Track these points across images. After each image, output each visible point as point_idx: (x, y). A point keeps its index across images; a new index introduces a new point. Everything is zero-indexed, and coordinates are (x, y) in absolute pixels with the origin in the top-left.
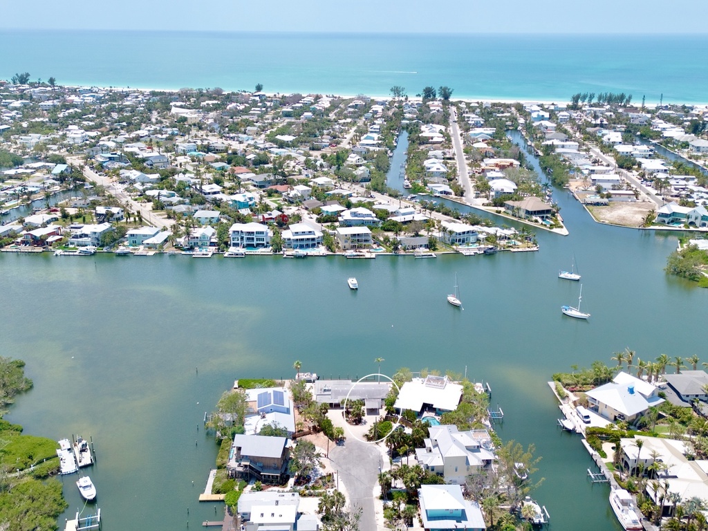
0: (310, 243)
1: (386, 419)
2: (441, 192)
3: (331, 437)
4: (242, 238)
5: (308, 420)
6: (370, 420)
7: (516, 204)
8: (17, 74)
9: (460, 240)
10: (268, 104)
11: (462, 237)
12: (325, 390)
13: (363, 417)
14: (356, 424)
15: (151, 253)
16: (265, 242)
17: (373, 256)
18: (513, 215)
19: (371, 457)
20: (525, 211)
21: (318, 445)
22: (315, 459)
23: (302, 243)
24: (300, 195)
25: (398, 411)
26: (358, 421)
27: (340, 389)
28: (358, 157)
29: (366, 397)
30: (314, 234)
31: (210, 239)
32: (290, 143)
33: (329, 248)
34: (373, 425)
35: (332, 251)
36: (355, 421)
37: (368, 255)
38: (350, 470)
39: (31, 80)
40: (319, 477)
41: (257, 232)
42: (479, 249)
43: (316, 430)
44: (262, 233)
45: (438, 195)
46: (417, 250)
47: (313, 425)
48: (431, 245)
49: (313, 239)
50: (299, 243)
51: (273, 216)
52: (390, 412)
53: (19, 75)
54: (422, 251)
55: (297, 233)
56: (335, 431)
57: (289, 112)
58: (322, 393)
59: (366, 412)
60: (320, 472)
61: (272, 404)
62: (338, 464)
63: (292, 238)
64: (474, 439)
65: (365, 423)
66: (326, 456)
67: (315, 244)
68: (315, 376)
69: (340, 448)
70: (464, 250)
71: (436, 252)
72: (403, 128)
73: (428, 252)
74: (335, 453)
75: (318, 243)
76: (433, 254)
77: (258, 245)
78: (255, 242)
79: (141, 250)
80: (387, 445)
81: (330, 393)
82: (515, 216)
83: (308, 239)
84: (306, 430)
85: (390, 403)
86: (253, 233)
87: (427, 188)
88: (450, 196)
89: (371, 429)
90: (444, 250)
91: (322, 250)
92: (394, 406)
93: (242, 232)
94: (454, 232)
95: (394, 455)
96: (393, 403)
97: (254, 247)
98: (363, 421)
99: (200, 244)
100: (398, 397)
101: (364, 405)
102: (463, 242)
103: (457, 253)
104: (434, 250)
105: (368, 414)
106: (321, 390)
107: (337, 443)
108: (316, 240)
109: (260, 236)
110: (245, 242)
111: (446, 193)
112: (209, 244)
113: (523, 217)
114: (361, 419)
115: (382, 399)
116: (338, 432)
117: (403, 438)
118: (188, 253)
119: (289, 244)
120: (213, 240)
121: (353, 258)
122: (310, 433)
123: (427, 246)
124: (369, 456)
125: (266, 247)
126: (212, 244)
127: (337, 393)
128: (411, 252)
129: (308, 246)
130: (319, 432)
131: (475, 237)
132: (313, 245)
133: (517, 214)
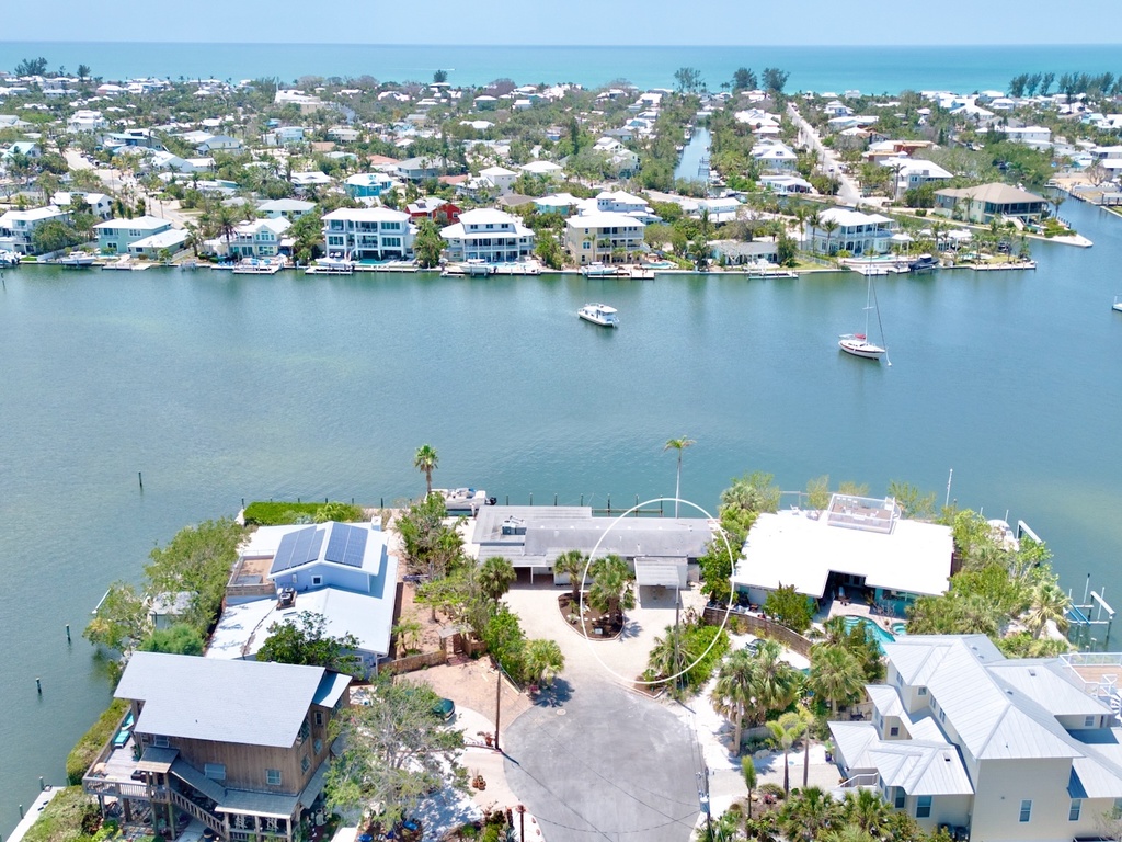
0: (505, 250)
1: (708, 619)
2: (790, 188)
3: (515, 673)
4: (351, 241)
5: (444, 619)
6: (652, 624)
7: (962, 193)
8: (25, 61)
9: (850, 247)
10: (453, 94)
11: (855, 238)
12: (506, 531)
13: (627, 613)
14: (606, 635)
15: (143, 266)
16: (401, 248)
17: (650, 274)
18: (955, 218)
19: (660, 749)
20: (983, 206)
21: (465, 703)
22: (439, 757)
23: (485, 250)
24: (491, 185)
25: (744, 597)
26: (612, 625)
27: (555, 527)
28: (616, 143)
29: (638, 551)
30: (515, 231)
31: (280, 240)
32: (484, 133)
33: (548, 261)
34: (663, 635)
35: (554, 267)
36: (601, 624)
37: (637, 274)
38: (577, 797)
39: (48, 69)
40: (456, 824)
41: (383, 224)
42: (897, 264)
43: (466, 651)
44: (396, 226)
45: (782, 193)
46: (751, 265)
47: (454, 632)
48: (785, 255)
49: (512, 243)
50: (478, 250)
51: (429, 210)
52: (717, 599)
53: (29, 62)
54: (765, 266)
55: (474, 227)
56: (528, 654)
57: (488, 102)
58: (498, 539)
59: (636, 594)
60: (462, 806)
61: (321, 559)
62: (536, 776)
63: (463, 236)
64: (1086, 691)
65: (635, 631)
66: (492, 743)
67: (515, 254)
68: (481, 495)
69: (545, 713)
70: (861, 265)
71: (797, 270)
72: (700, 123)
73: (776, 269)
74: (524, 732)
75: (524, 253)
76: (790, 272)
77: (387, 255)
78: (380, 248)
79: (124, 261)
80: (720, 708)
81: (522, 538)
82: (961, 220)
83: (500, 241)
84: (431, 649)
85: (715, 569)
86: (374, 225)
87: (758, 183)
88: (810, 195)
89: (659, 650)
90: (814, 267)
91: (532, 265)
92: (733, 579)
93: (351, 224)
94: (837, 225)
95: (750, 743)
96: (726, 571)
97: (377, 259)
98: (628, 625)
99: (255, 250)
100: (744, 551)
101: (632, 577)
102: (858, 250)
103: (845, 270)
104: (791, 265)
105: (644, 605)
106: (495, 530)
107: (534, 697)
108: (519, 244)
109: (391, 234)
110: (357, 249)
111: (799, 188)
112: (275, 250)
113: (979, 219)
114: (621, 619)
115: (692, 561)
116: (540, 656)
117: (781, 681)
118: (225, 266)
119: (458, 250)
120: (285, 243)
121: (603, 278)
122: (445, 661)
123: (773, 259)
124: (652, 748)
125: (406, 259)
126: (284, 250)
127: (545, 540)
128: (736, 269)
129: (499, 257)
130: (474, 657)
131: (884, 240)
132: (512, 257)
133: (964, 216)
